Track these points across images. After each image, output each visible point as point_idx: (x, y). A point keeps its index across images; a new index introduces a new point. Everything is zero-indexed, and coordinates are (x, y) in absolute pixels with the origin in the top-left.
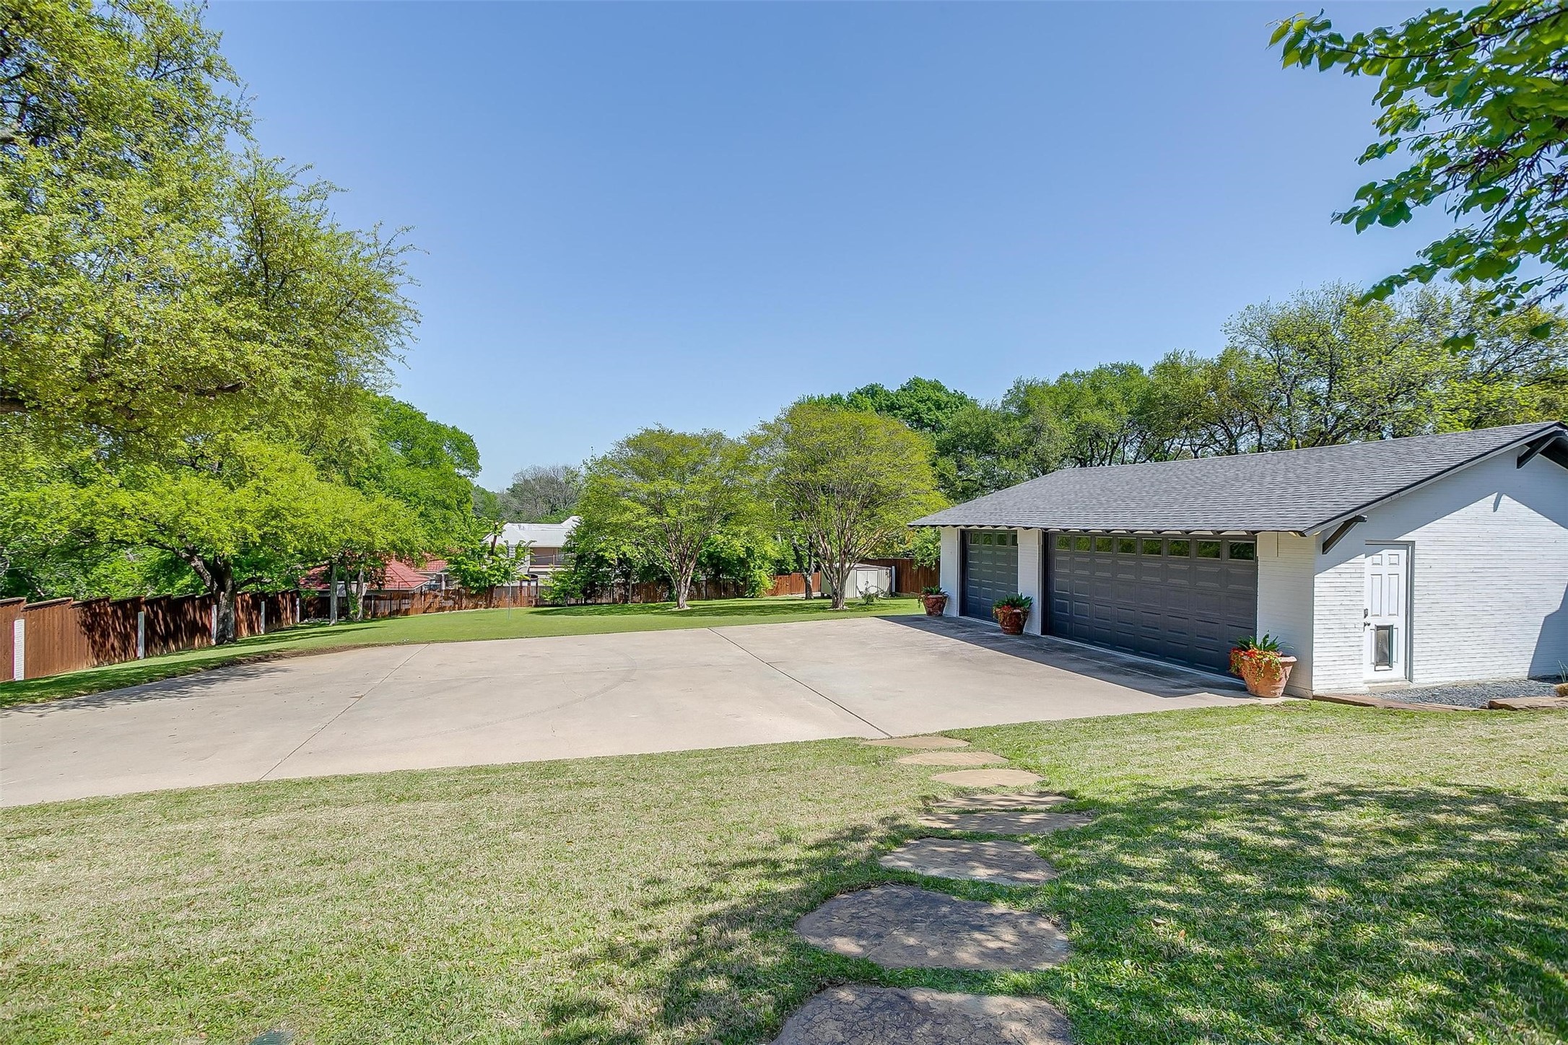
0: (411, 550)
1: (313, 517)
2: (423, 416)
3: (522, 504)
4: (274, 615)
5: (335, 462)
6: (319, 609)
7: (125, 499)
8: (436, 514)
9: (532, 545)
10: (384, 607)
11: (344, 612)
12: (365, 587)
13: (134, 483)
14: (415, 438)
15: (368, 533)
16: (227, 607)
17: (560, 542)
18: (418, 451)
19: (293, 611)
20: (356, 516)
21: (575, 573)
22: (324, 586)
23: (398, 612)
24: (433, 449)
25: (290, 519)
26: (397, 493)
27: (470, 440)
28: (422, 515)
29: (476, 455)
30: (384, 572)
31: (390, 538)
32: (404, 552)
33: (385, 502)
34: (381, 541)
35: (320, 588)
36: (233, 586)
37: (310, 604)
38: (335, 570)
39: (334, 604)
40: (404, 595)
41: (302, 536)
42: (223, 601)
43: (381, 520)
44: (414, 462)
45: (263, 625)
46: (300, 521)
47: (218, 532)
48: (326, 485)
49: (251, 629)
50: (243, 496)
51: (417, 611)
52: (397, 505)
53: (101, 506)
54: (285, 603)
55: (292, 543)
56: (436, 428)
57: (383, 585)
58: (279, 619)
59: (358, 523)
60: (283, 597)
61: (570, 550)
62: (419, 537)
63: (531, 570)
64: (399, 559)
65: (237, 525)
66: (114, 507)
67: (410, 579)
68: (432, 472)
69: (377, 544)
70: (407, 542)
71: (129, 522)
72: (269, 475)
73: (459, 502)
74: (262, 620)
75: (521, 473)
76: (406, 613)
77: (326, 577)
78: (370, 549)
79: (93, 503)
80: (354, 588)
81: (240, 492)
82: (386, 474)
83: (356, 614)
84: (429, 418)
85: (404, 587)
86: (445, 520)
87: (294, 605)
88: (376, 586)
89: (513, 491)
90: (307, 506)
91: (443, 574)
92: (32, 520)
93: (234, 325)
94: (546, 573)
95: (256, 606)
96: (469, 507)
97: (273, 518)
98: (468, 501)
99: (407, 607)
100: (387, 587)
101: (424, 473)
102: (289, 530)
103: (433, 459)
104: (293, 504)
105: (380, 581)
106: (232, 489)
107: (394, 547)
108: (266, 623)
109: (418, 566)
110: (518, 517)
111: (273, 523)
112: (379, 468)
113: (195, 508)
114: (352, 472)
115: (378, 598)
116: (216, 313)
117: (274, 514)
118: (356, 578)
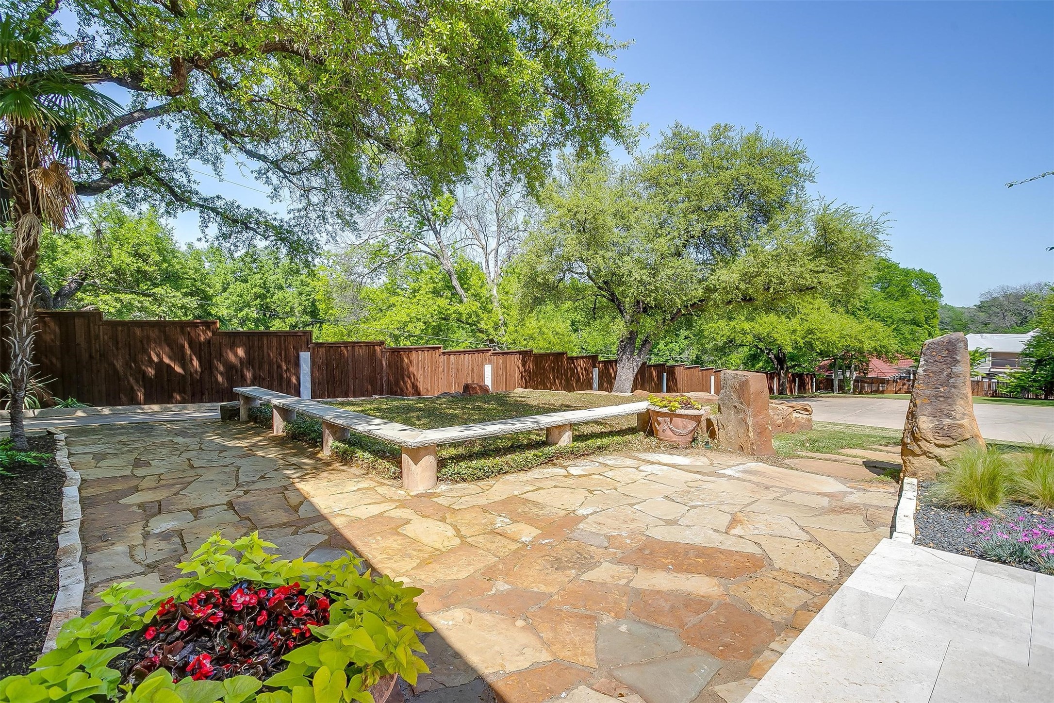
0: (887, 352)
1: (830, 334)
2: (896, 265)
3: (990, 318)
4: (802, 386)
5: (839, 301)
6: (827, 386)
7: (747, 326)
8: (906, 329)
9: (989, 350)
10: (867, 388)
11: (841, 389)
12: (855, 374)
13: (750, 319)
14: (891, 280)
15: (860, 341)
16: (784, 378)
17: (1019, 348)
18: (892, 289)
19: (812, 385)
20: (853, 333)
21: (1034, 373)
22: (829, 372)
23: (877, 392)
24: (904, 286)
25: (818, 334)
26: (877, 317)
27: (934, 277)
28: (895, 329)
29: (939, 287)
30: (868, 365)
31: (873, 345)
32: (880, 353)
33: (869, 323)
34: (868, 345)
35: (826, 374)
36: (787, 368)
37: (821, 382)
38: (837, 363)
39: (836, 383)
40: (882, 381)
41: (824, 343)
42: (782, 375)
43: (868, 334)
44: (890, 296)
45: (796, 391)
46: (823, 335)
47: (786, 341)
48: (836, 315)
49: (791, 392)
50: (794, 323)
51: (891, 392)
52: (878, 325)
53: (738, 329)
54: (808, 380)
55: (818, 346)
56: (906, 273)
57: (867, 373)
58: (804, 388)
59: (854, 336)
60: (807, 377)
61: (1027, 355)
62: (893, 344)
63: (992, 370)
64: (879, 357)
65: (793, 337)
66: (743, 329)
67: (886, 371)
68: (903, 302)
69: (865, 348)
70: (884, 347)
71: (748, 336)
72: (807, 312)
73: (927, 319)
74: (797, 388)
75: (989, 292)
76: (883, 392)
77: (831, 367)
78: (861, 352)
79: (735, 328)
80: (848, 375)
81: (794, 321)
82: (871, 306)
83: (849, 390)
84: (901, 266)
85: (881, 376)
86: (912, 333)
87: (812, 382)
88: (862, 374)
89: (980, 307)
90: (827, 328)
91: (911, 369)
92: (715, 336)
93: (816, 269)
94: (1004, 373)
95: (794, 381)
96: (936, 322)
97: (810, 334)
98: (934, 317)
99: (883, 389)
100: (869, 375)
101: (897, 303)
102: (817, 339)
103: (904, 293)
104: (820, 327)
105: (865, 371)
106: (790, 319)
107: (876, 350)
108: (798, 390)
109: (892, 363)
110: (985, 328)
111: (810, 336)
112: (866, 302)
113: (776, 330)
114: (850, 307)
115: (863, 382)
116: (811, 266)
117: (810, 332)
118: (849, 368)
